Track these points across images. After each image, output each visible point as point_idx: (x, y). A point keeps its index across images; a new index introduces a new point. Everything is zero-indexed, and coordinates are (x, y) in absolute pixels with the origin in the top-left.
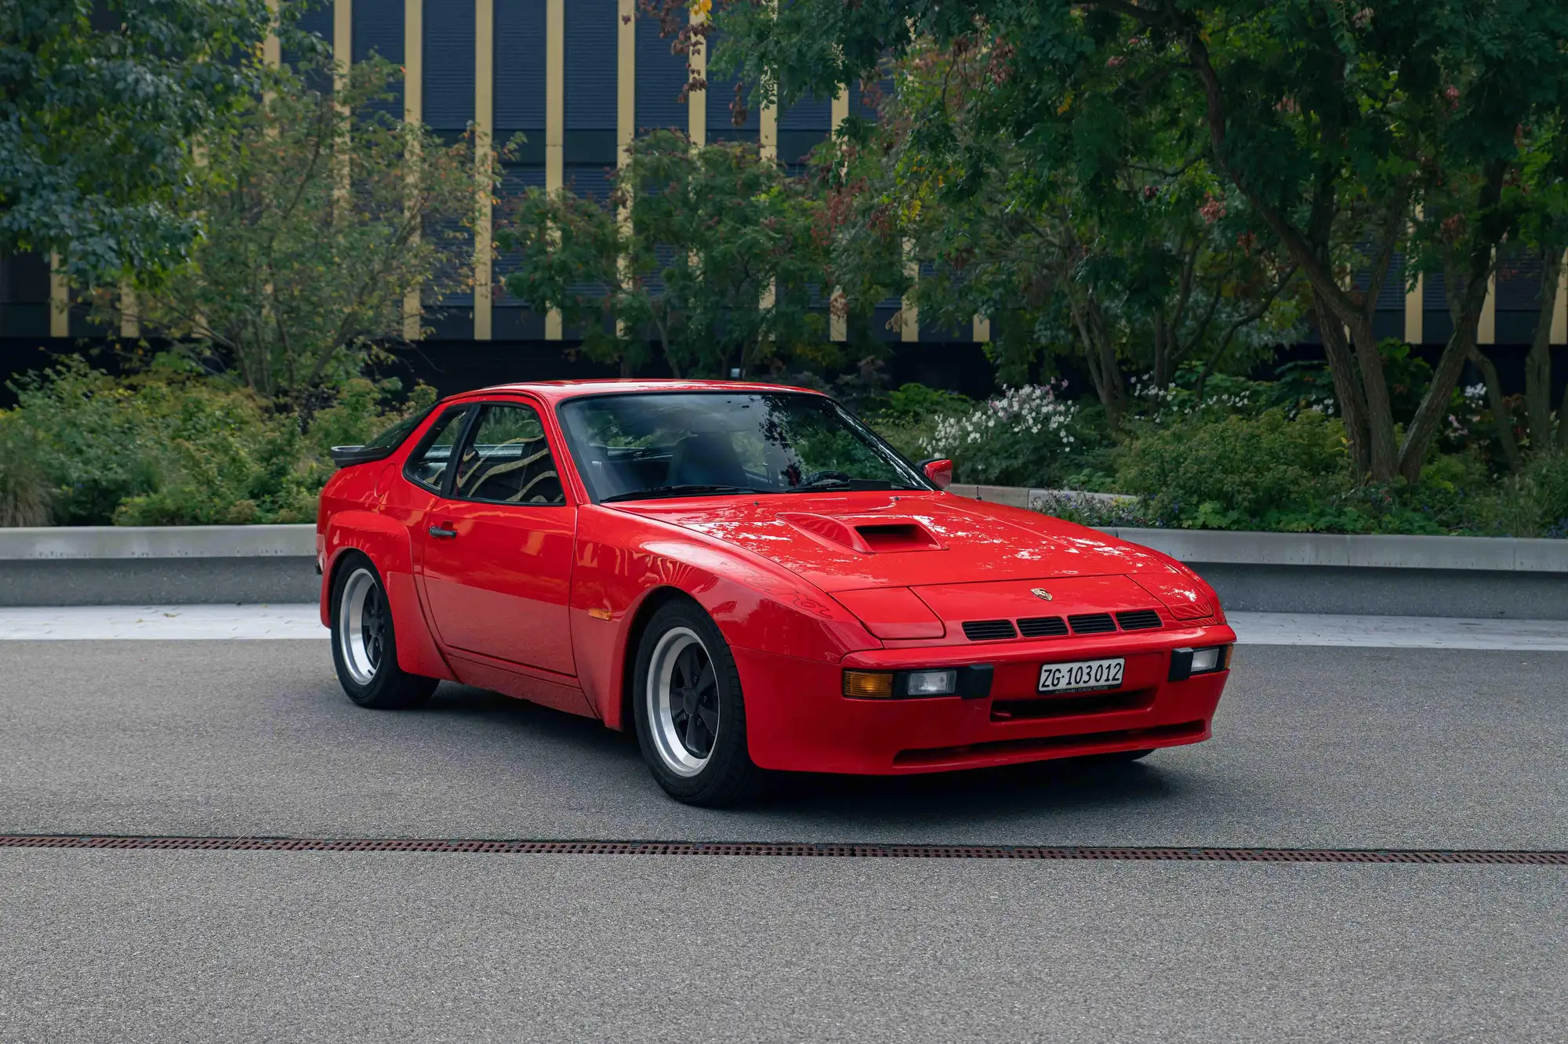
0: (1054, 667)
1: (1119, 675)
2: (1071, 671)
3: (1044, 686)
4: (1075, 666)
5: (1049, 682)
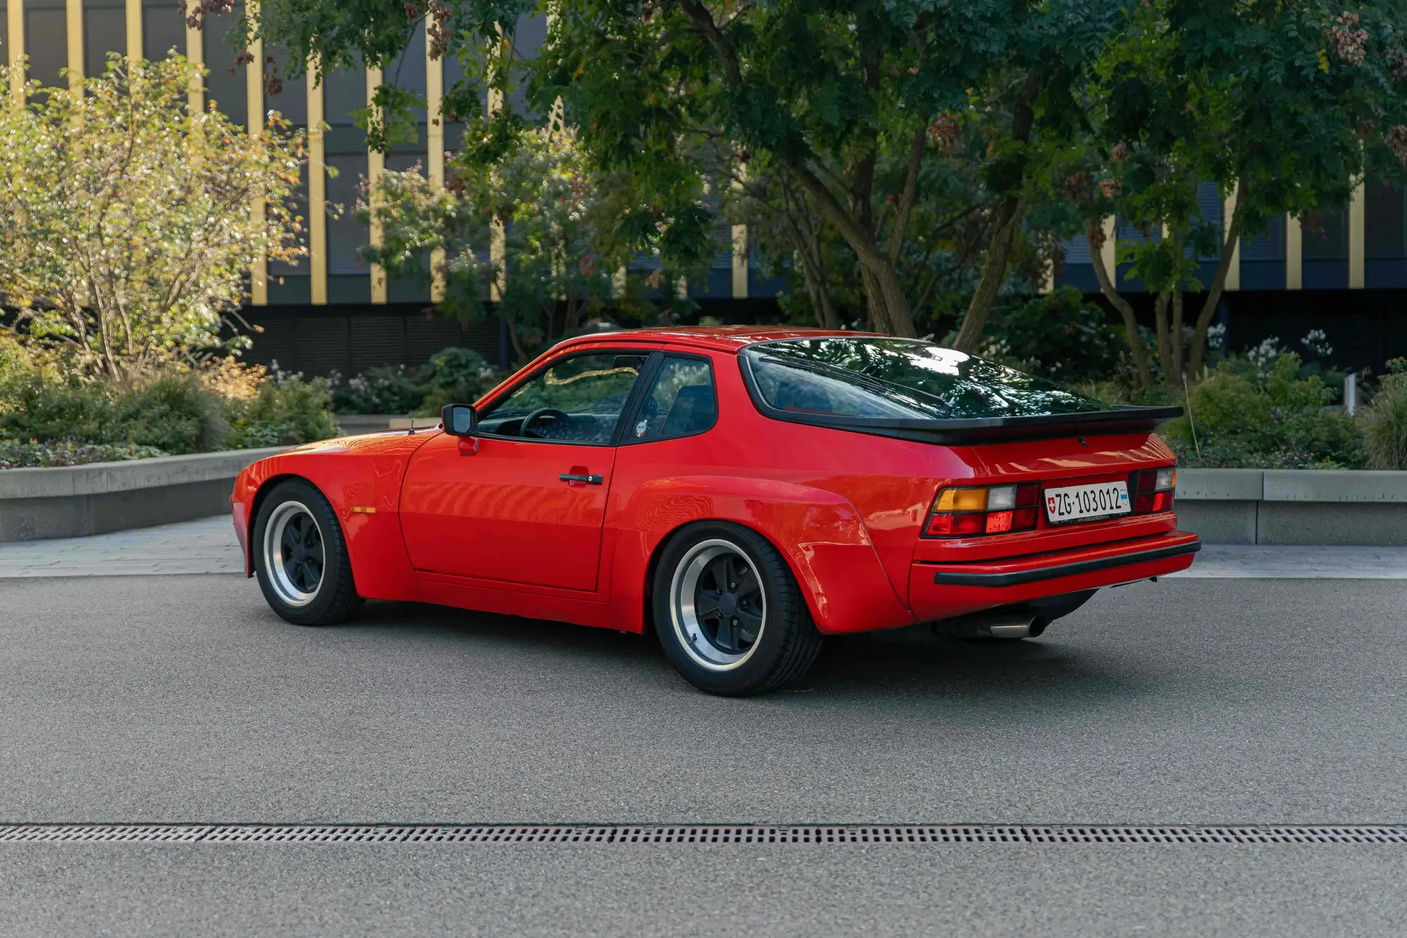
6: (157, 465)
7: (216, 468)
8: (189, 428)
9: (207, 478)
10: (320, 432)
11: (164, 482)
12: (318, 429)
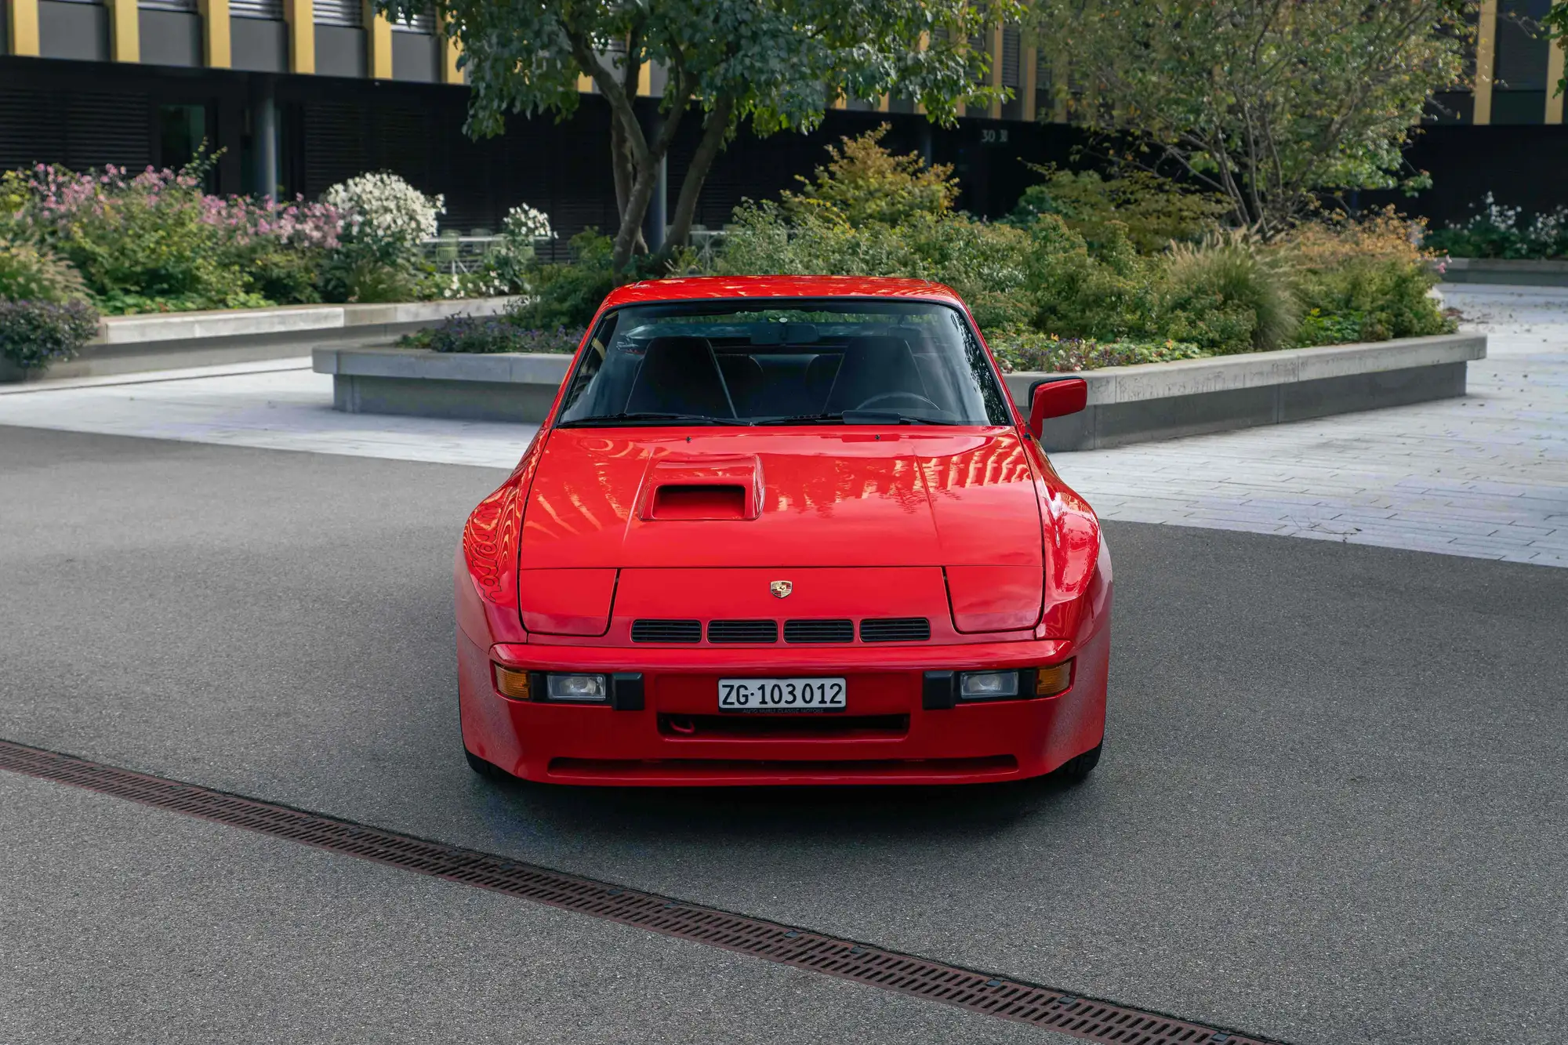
0: (736, 683)
1: (842, 697)
2: (762, 688)
3: (725, 702)
4: (769, 684)
5: (733, 698)
6: (1180, 371)
7: (1261, 374)
8: (1243, 321)
9: (1248, 385)
10: (1417, 327)
11: (1189, 390)
12: (1415, 321)
